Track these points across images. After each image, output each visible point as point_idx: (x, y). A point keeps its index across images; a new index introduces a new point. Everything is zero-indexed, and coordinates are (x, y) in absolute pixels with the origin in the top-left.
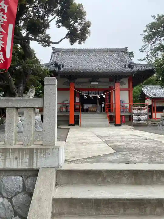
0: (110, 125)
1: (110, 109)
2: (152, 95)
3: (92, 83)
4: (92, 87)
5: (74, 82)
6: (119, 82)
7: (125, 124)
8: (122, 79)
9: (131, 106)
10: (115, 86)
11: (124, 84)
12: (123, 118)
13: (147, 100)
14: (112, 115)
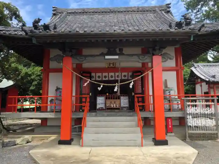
1: (143, 106)
2: (210, 78)
3: (107, 57)
4: (112, 65)
5: (72, 56)
6: (160, 55)
7: (173, 134)
8: (166, 48)
9: (184, 100)
10: (152, 62)
11: (170, 59)
12: (170, 123)
13: (200, 84)
14: (149, 117)
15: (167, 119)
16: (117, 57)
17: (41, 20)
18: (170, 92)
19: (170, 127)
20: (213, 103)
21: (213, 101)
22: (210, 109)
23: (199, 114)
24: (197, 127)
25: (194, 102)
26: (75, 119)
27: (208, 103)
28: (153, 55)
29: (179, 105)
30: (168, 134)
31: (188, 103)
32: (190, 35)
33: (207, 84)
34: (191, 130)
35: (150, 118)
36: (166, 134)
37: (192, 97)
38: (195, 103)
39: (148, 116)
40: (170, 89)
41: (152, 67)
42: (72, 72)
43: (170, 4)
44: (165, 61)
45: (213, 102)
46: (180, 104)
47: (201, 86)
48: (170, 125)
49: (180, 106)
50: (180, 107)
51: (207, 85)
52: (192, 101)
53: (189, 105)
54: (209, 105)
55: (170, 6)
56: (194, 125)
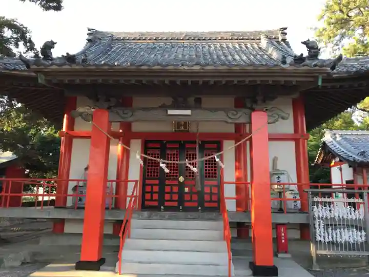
0: (233, 267)
2: (355, 156)
3: (170, 112)
4: (182, 128)
5: (109, 108)
6: (264, 111)
7: (289, 256)
8: (276, 100)
9: (307, 192)
10: (250, 123)
11: (283, 118)
12: (283, 234)
13: (339, 166)
14: (244, 223)
15: (277, 226)
16: (188, 112)
17: (56, 43)
18: (279, 177)
19: (283, 241)
20: (360, 201)
21: (361, 196)
22: (357, 212)
23: (337, 218)
24: (333, 243)
25: (326, 197)
26: (113, 221)
27: (352, 200)
28: (254, 110)
29: (297, 202)
30: (280, 255)
31: (315, 199)
32: (317, 75)
33: (350, 166)
34: (321, 249)
35: (247, 224)
36: (276, 256)
37: (322, 187)
38: (329, 199)
39: (243, 221)
40: (280, 172)
41: (251, 132)
42: (107, 137)
43: (286, 29)
44: (274, 122)
45: (362, 198)
46: (298, 200)
47: (341, 169)
48: (283, 238)
49: (299, 203)
50: (299, 206)
51: (351, 169)
52: (324, 195)
53: (317, 202)
54: (354, 204)
55: (285, 31)
56: (327, 240)
